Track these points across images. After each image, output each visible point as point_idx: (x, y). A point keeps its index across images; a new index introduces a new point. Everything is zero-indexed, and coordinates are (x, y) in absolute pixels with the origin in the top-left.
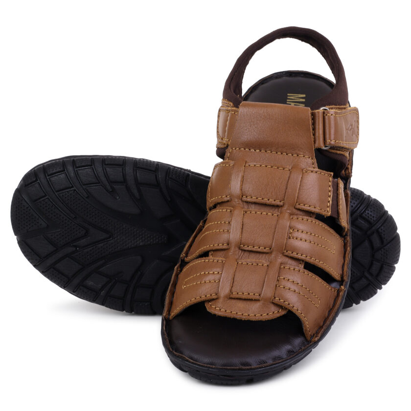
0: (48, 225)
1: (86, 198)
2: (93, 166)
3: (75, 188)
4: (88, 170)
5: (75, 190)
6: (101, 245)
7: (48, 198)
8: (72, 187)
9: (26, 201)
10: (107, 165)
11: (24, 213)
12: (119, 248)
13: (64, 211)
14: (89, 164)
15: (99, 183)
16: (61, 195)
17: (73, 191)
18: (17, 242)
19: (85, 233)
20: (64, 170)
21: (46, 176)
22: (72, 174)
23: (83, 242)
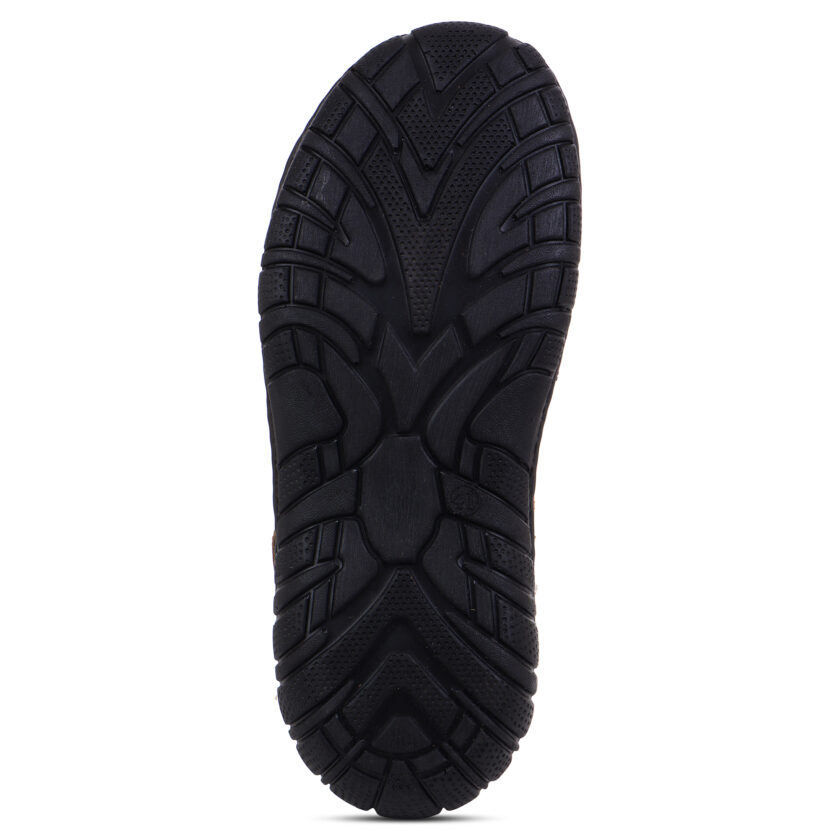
0: (440, 92)
1: (501, 168)
2: (563, 180)
3: (518, 144)
4: (556, 171)
5: (514, 144)
6: (405, 199)
7: (495, 92)
8: (520, 139)
9: (487, 48)
10: (567, 208)
11: (462, 46)
12: (401, 234)
13: (471, 123)
14: (568, 171)
15: (531, 192)
16: (504, 118)
17: (512, 140)
18: (400, 34)
19: (427, 166)
20: (552, 123)
21: (539, 87)
22: (546, 139)
23: (409, 163)
